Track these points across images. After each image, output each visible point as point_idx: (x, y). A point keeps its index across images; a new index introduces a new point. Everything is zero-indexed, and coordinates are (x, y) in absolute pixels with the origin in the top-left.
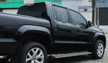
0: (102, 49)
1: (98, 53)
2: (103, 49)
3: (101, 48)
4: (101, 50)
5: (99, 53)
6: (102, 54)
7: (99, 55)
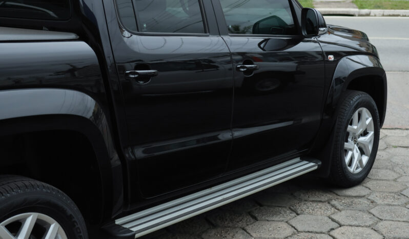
0: (365, 133)
1: (347, 159)
2: (371, 133)
3: (361, 131)
4: (362, 139)
5: (354, 159)
6: (365, 159)
7: (352, 169)
